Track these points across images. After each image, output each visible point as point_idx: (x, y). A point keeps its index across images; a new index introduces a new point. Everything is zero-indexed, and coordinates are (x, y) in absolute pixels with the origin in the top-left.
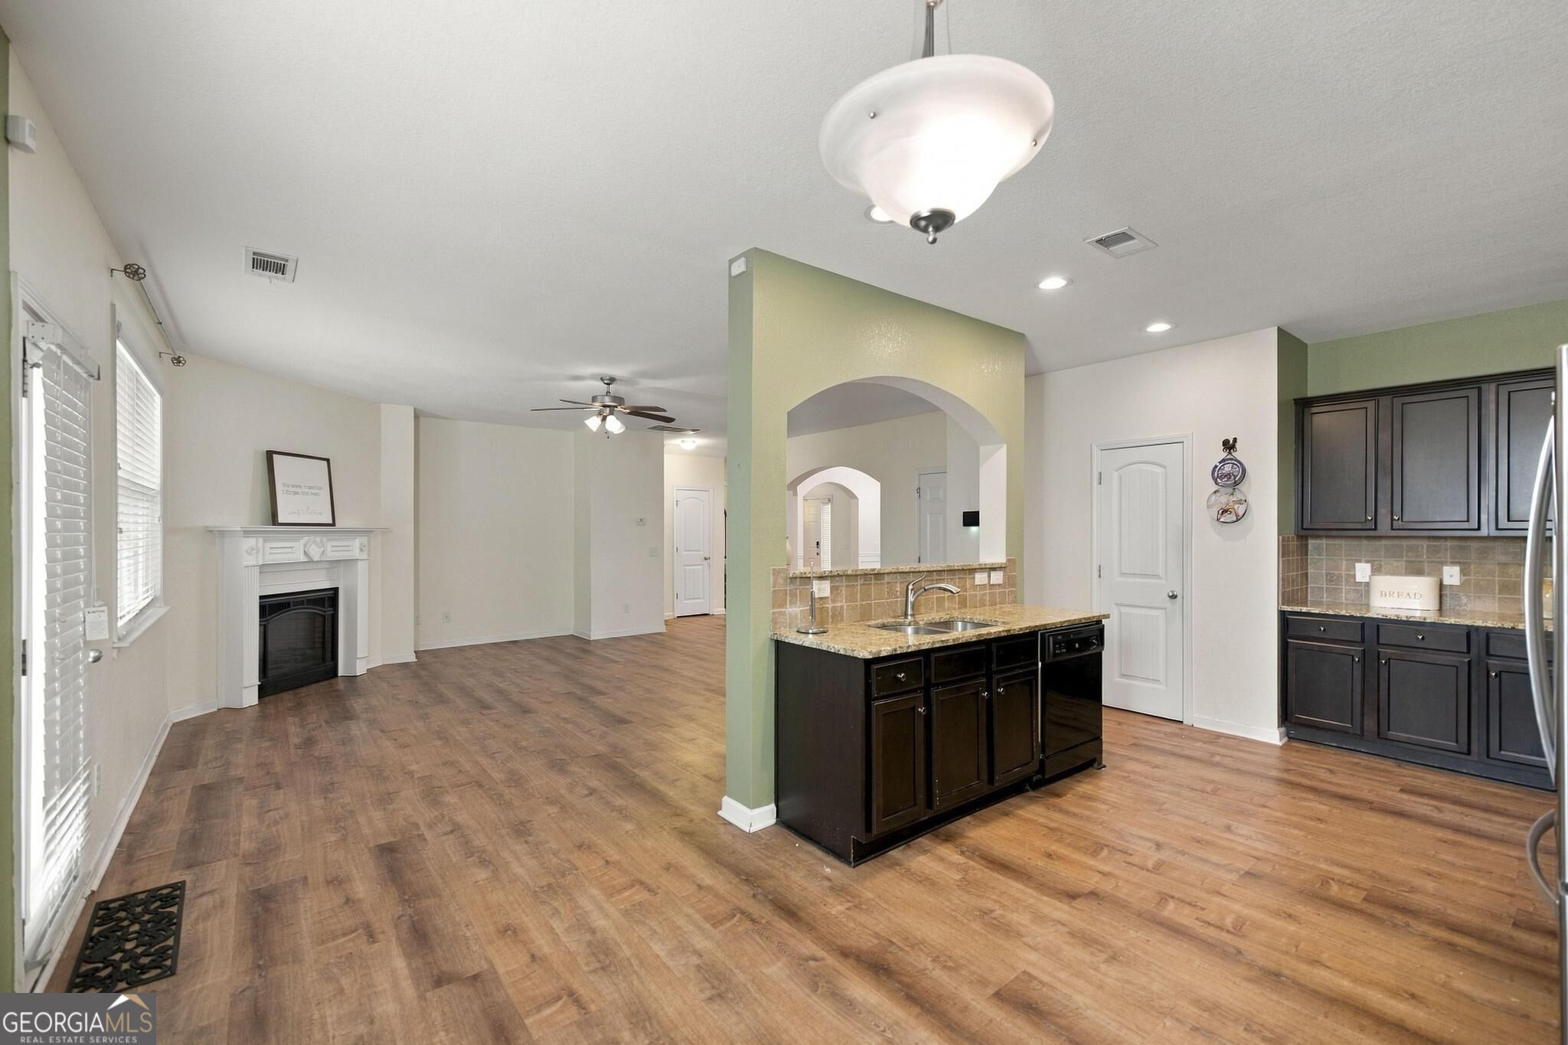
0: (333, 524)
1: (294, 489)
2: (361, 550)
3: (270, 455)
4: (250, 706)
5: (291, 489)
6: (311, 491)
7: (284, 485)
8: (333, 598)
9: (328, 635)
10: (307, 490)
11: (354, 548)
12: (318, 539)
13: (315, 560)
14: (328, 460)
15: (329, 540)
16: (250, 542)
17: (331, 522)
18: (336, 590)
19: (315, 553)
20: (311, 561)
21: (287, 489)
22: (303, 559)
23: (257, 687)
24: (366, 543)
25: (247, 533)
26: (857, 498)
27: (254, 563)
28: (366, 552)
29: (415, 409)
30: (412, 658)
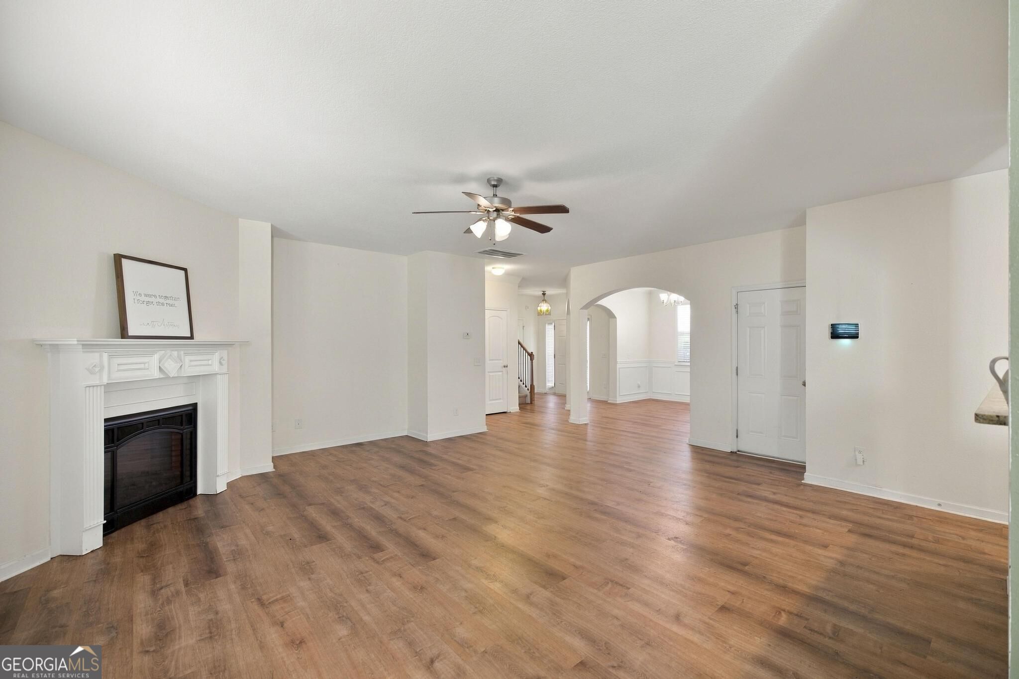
0: (192, 337)
1: (147, 299)
2: (221, 363)
3: (118, 259)
4: (92, 551)
5: (143, 298)
6: (168, 301)
7: (135, 293)
8: (191, 414)
9: (187, 452)
10: (162, 301)
11: (213, 363)
12: (175, 353)
13: (171, 376)
14: (185, 270)
15: (186, 354)
16: (93, 358)
17: (190, 336)
18: (195, 406)
19: (171, 368)
20: (168, 378)
21: (139, 297)
22: (156, 374)
23: (102, 527)
24: (226, 357)
25: (88, 346)
26: (616, 318)
27: (97, 382)
28: (226, 366)
29: (272, 225)
30: (269, 467)
